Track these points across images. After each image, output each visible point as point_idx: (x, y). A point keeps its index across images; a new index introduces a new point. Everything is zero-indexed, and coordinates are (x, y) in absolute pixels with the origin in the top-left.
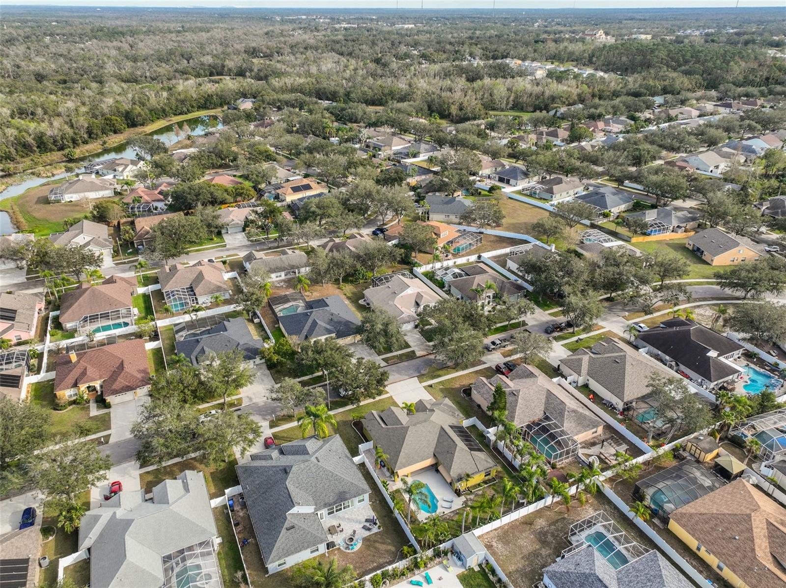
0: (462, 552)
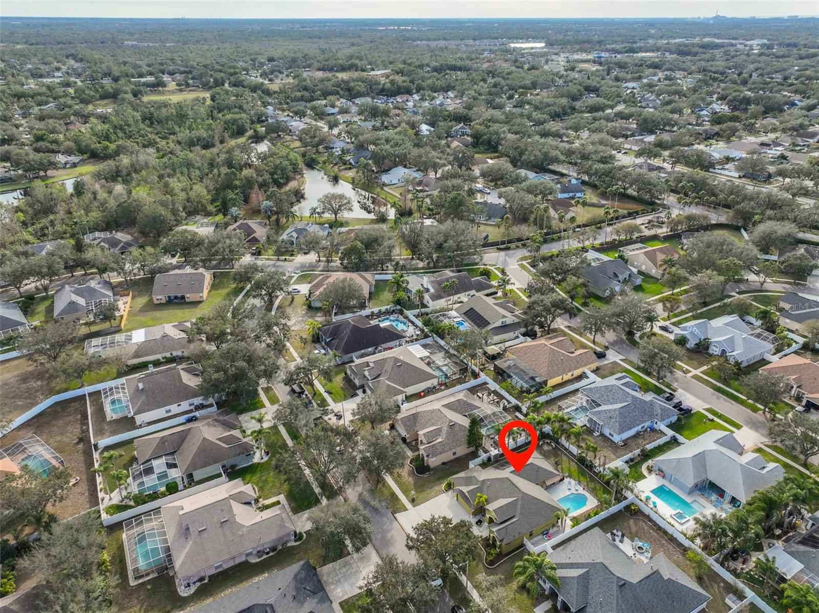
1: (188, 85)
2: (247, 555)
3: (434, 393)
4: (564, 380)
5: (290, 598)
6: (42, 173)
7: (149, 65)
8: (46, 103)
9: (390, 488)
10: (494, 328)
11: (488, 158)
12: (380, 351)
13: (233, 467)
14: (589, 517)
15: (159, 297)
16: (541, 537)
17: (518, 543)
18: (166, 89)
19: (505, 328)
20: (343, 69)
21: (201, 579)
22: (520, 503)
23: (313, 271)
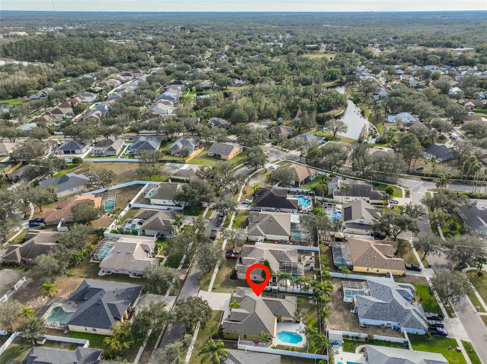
0: (336, 340)
1: (332, 50)
2: (130, 272)
3: (283, 244)
4: (369, 271)
5: (115, 294)
6: (224, 87)
7: (322, 38)
8: (256, 55)
9: (211, 277)
10: (353, 223)
11: (484, 117)
12: (278, 212)
13: (163, 235)
14: (288, 349)
15: (210, 153)
16: (252, 342)
17: (234, 337)
18: (319, 51)
19: (361, 225)
20: (432, 46)
21: (109, 272)
22: (249, 316)
23: (293, 160)
